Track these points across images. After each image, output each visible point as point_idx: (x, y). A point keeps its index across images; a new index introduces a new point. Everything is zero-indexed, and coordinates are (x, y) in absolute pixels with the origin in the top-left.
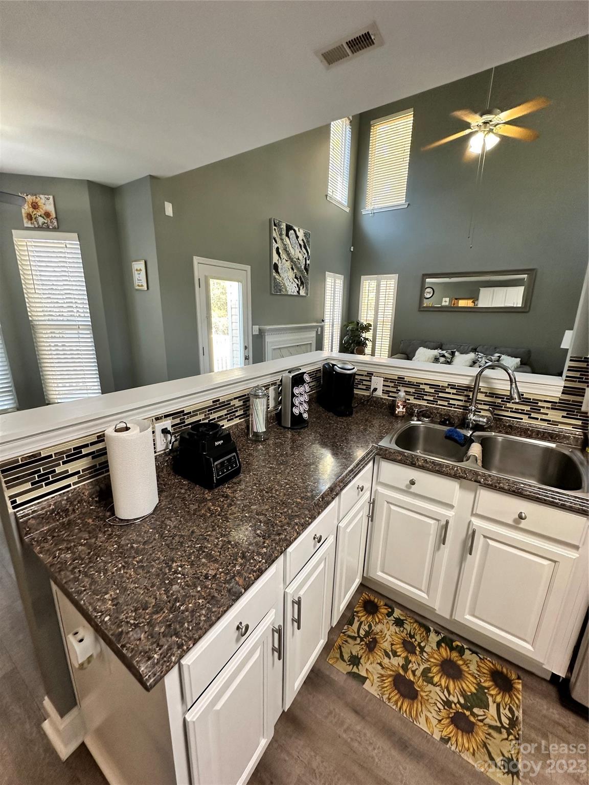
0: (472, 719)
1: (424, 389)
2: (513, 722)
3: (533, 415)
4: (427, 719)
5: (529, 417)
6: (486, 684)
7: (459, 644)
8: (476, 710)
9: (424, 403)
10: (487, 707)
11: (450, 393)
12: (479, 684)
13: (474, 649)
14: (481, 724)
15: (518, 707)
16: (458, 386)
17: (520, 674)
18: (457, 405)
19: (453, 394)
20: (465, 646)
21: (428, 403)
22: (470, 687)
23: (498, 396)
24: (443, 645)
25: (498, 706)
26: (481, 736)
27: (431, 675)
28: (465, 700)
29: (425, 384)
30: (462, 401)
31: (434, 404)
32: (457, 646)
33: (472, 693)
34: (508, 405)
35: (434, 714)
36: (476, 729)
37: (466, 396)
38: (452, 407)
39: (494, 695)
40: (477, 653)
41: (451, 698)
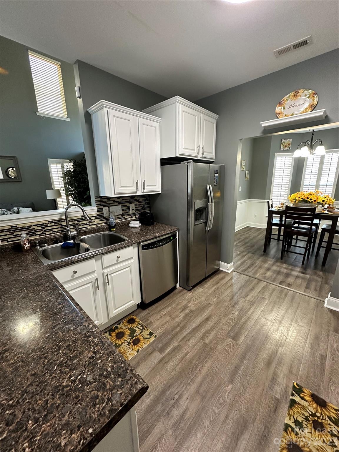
0: (136, 338)
1: (34, 229)
2: (142, 326)
3: (91, 224)
4: (130, 354)
5: (90, 225)
6: (130, 327)
7: (114, 327)
8: (135, 335)
9: (38, 237)
10: (135, 331)
11: (51, 226)
12: (129, 329)
13: (118, 323)
14: (139, 336)
15: (139, 321)
16: (54, 221)
17: (132, 314)
18: (58, 231)
19: (53, 226)
20: (116, 325)
21: (40, 236)
22: (128, 332)
23: (75, 220)
24: (111, 333)
25: (137, 327)
26: (141, 337)
27: (118, 344)
28: (131, 336)
29: (34, 225)
30: (59, 228)
31: (44, 235)
32: (114, 328)
33: (130, 333)
34: (81, 223)
35: (130, 350)
36: (139, 338)
37: (60, 225)
38: (55, 233)
39: (133, 326)
40: (120, 323)
41: (128, 341)
